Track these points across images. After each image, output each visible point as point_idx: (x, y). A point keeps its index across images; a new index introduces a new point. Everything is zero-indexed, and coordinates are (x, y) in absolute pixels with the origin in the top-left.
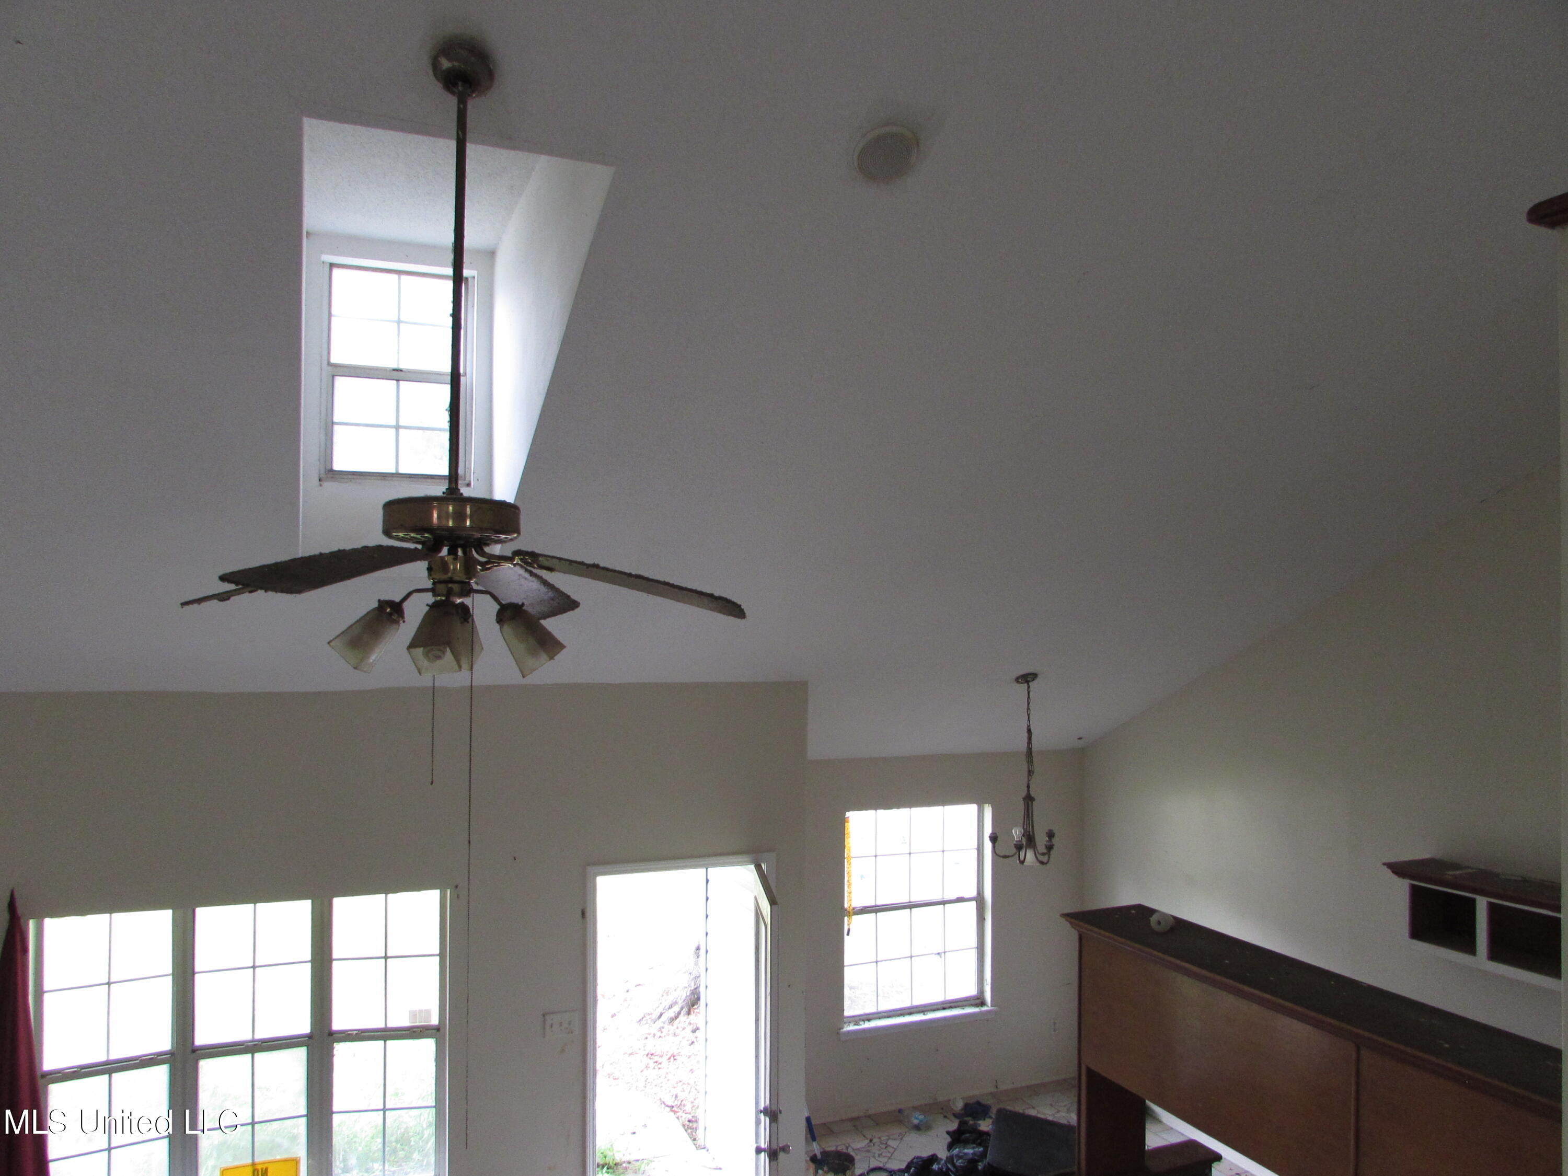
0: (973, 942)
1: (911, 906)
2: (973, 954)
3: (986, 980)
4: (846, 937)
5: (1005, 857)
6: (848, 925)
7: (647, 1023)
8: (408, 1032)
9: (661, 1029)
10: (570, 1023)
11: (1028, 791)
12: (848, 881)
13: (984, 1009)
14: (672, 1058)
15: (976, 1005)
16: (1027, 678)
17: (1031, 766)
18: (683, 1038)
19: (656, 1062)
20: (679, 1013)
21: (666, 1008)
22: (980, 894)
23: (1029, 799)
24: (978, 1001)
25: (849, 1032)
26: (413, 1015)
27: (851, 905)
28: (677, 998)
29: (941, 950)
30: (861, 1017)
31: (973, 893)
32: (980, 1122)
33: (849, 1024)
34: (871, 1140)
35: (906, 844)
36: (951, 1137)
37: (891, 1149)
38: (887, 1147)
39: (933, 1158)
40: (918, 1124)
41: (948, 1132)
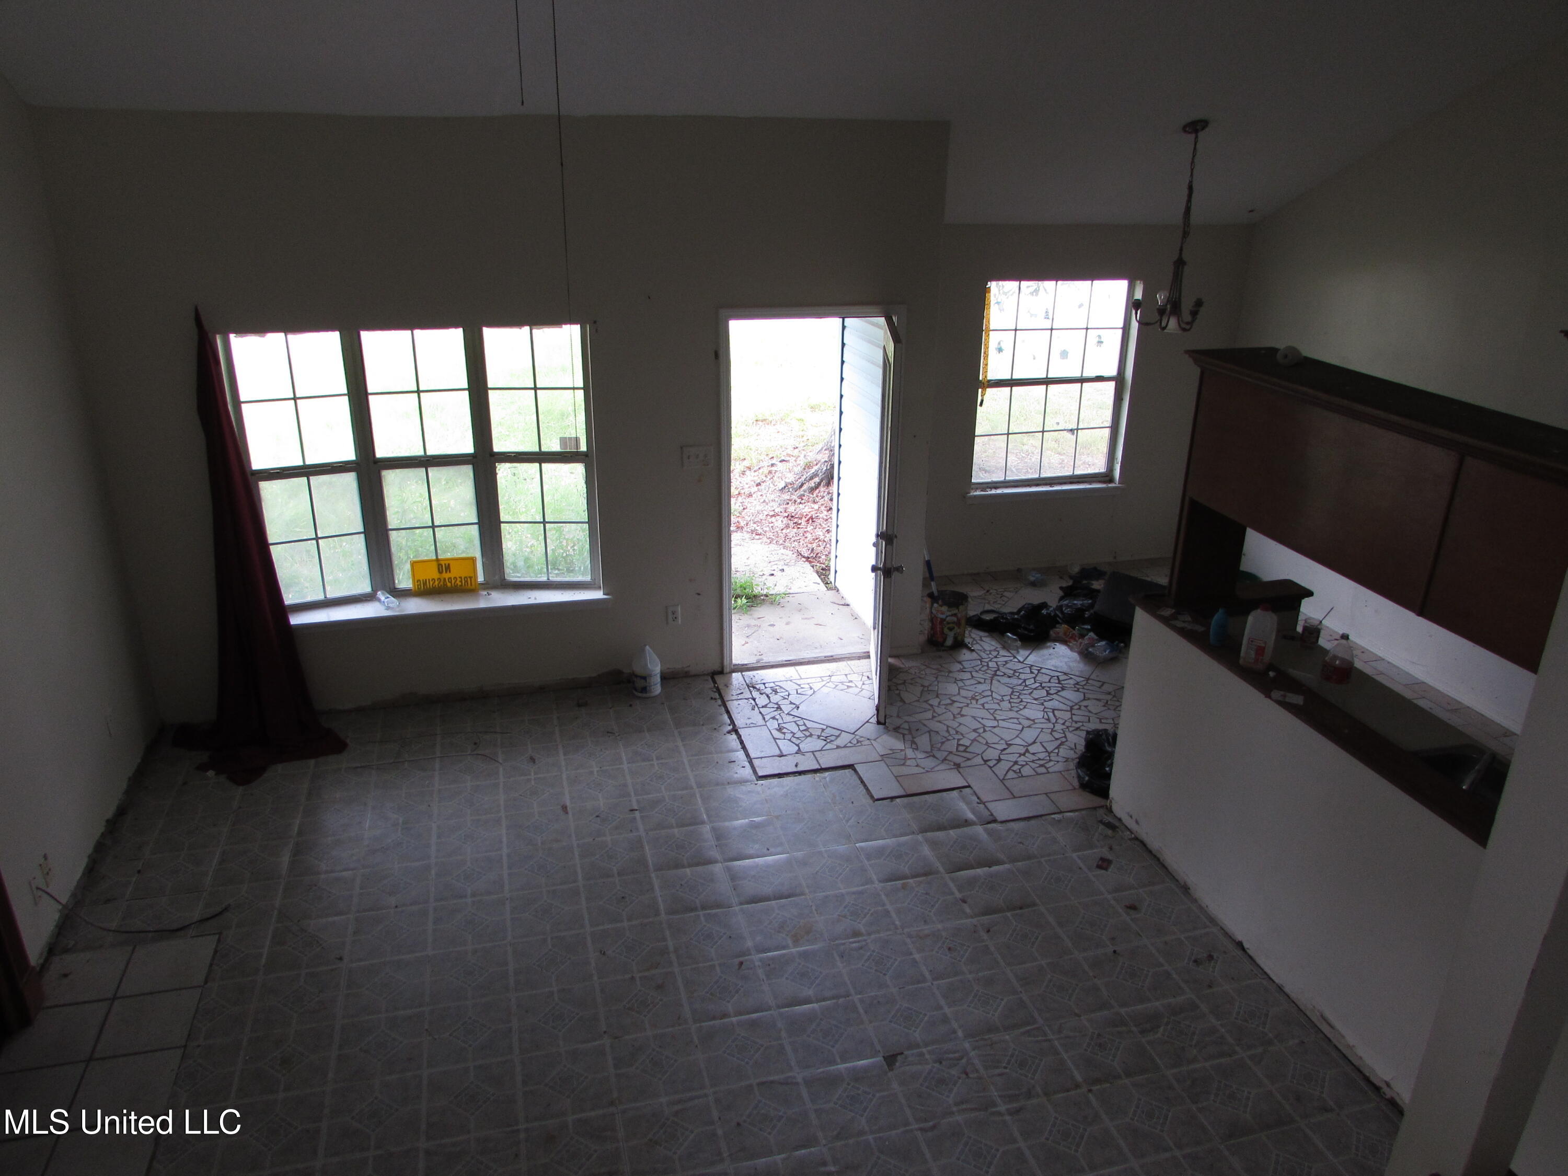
0: (1108, 421)
1: (1046, 381)
2: (1107, 433)
3: (1117, 459)
4: (978, 407)
5: (1147, 324)
6: (982, 396)
7: (789, 491)
8: (560, 457)
9: (801, 497)
10: (706, 456)
11: (1181, 254)
12: (985, 353)
13: (1112, 485)
14: (811, 520)
15: (1104, 482)
16: (1195, 127)
17: (1188, 226)
18: (822, 505)
19: (796, 523)
20: (819, 484)
21: (807, 479)
22: (1120, 375)
23: (1180, 263)
24: (1107, 479)
25: (975, 496)
26: (563, 441)
27: (986, 377)
28: (818, 471)
29: (1075, 427)
30: (988, 485)
31: (1113, 372)
32: (1093, 582)
33: (976, 489)
34: (988, 591)
35: (1048, 320)
36: (1063, 592)
37: (1006, 598)
38: (1002, 596)
39: (1044, 605)
40: (1034, 581)
41: (1061, 588)
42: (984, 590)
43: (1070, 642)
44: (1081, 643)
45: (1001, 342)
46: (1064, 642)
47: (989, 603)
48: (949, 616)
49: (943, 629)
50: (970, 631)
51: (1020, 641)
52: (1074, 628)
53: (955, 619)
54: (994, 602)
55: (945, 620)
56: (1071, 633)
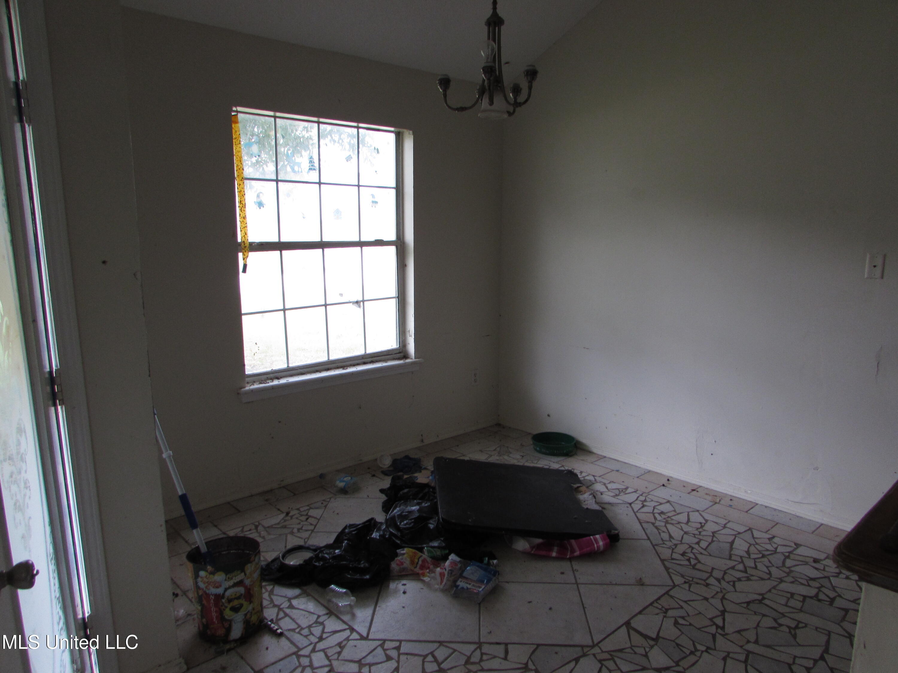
0: (393, 291)
1: (322, 245)
2: (393, 305)
3: (409, 331)
4: (242, 275)
5: (462, 109)
6: (244, 259)
11: (494, 8)
13: (408, 361)
15: (399, 358)
22: (400, 237)
23: (495, 20)
24: (402, 354)
25: (252, 391)
27: (245, 239)
29: (360, 299)
30: (268, 376)
31: (392, 235)
32: (416, 475)
33: (254, 382)
34: (288, 514)
35: (314, 171)
36: (387, 496)
37: (313, 519)
38: (308, 517)
39: (371, 525)
40: (344, 487)
41: (382, 491)
42: (283, 513)
43: (423, 575)
44: (442, 575)
45: (261, 195)
46: (415, 576)
47: (292, 533)
48: (230, 588)
49: (221, 613)
50: (271, 592)
51: (353, 596)
52: (421, 550)
53: (241, 590)
54: (299, 530)
55: (223, 596)
56: (420, 560)
